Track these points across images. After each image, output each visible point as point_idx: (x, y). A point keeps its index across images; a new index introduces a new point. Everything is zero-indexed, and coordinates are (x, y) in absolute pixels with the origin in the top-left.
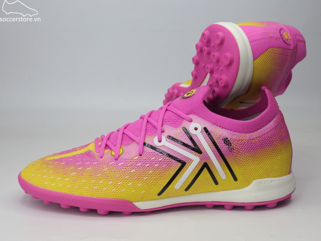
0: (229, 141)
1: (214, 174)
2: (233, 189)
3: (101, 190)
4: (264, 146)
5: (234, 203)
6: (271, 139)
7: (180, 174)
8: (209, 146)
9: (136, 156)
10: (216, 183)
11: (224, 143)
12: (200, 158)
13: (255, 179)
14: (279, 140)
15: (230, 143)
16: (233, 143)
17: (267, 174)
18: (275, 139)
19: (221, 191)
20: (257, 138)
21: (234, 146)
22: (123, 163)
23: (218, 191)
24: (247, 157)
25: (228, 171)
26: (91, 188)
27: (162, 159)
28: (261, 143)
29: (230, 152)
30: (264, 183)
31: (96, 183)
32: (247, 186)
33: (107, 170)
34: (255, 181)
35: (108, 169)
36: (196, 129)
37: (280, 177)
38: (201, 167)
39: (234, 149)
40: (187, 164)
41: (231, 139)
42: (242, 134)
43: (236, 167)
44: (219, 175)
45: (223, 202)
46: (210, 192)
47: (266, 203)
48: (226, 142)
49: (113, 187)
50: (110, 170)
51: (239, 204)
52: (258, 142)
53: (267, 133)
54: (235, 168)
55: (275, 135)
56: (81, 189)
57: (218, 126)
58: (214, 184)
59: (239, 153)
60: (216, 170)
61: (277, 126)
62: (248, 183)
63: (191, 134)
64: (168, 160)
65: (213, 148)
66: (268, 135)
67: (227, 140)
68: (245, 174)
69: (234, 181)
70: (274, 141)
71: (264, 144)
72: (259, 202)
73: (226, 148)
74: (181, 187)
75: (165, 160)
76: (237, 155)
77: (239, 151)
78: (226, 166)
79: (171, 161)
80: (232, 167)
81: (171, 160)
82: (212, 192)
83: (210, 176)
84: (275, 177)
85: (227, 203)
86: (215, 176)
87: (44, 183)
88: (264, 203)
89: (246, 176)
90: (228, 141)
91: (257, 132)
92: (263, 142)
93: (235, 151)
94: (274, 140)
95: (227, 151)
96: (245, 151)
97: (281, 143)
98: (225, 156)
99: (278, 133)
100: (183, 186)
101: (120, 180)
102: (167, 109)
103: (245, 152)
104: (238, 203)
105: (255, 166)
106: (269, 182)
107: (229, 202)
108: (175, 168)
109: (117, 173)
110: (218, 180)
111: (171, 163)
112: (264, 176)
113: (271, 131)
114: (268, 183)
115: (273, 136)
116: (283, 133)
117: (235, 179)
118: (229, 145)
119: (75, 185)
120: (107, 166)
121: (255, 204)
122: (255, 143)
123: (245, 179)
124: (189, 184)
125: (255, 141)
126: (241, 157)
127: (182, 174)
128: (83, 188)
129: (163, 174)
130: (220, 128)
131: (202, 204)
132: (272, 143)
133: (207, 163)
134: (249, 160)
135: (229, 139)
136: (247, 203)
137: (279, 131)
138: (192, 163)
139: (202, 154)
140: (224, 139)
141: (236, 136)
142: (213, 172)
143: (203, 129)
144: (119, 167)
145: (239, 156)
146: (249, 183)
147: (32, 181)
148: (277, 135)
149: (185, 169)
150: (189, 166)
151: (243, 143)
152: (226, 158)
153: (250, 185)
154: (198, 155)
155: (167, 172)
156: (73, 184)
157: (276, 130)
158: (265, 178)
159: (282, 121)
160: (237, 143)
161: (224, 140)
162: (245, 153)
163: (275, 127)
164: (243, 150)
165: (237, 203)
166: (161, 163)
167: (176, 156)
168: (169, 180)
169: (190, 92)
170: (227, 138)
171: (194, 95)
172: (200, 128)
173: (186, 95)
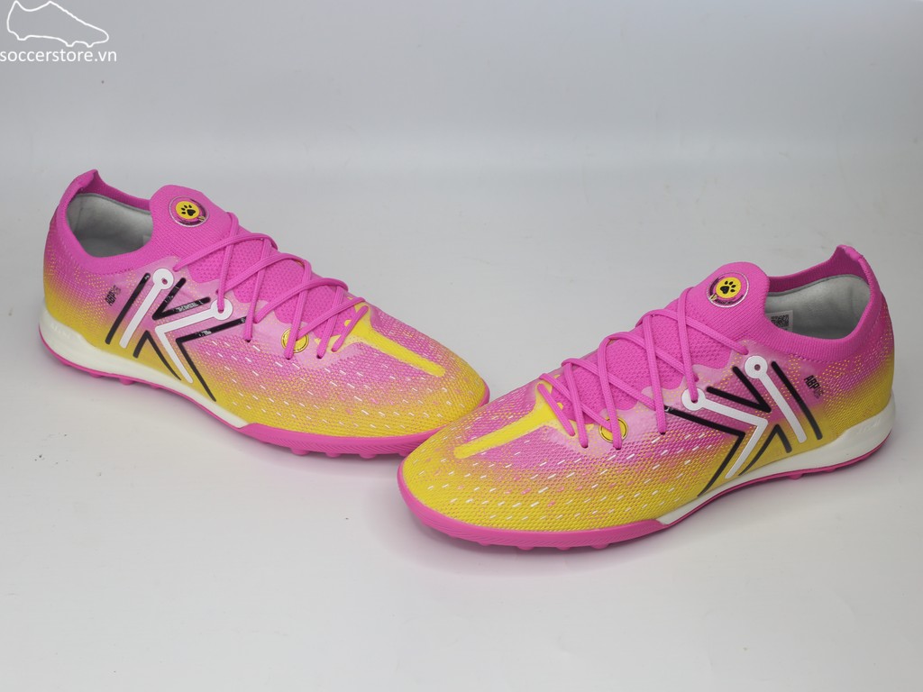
0: (816, 381)
3: (604, 513)
9: (656, 436)
10: (789, 450)
11: (808, 384)
12: (768, 420)
15: (818, 383)
16: (822, 382)
21: (824, 386)
22: (633, 455)
25: (811, 428)
26: (586, 514)
27: (703, 434)
31: (594, 501)
33: (606, 472)
35: (609, 471)
38: (769, 434)
39: (823, 393)
41: (818, 376)
49: (627, 504)
50: (613, 473)
56: (568, 519)
57: (794, 355)
63: (749, 379)
64: (714, 434)
65: (788, 397)
67: (812, 379)
73: (810, 394)
75: (710, 435)
76: (827, 400)
77: (831, 393)
78: (808, 422)
79: (719, 435)
86: (790, 441)
90: (814, 381)
93: (825, 396)
95: (812, 398)
98: (808, 406)
101: (637, 489)
108: (726, 446)
109: (627, 476)
111: (719, 438)
118: (815, 388)
120: (604, 464)
124: (748, 465)
128: (571, 516)
129: (708, 460)
130: (799, 359)
135: (815, 376)
138: (754, 431)
139: (771, 413)
140: (807, 379)
142: (788, 436)
143: (770, 366)
144: (627, 464)
145: (830, 400)
151: (838, 379)
154: (765, 416)
155: (715, 456)
160: (829, 382)
164: (838, 389)
166: (703, 443)
167: (727, 425)
168: (718, 467)
169: (728, 285)
170: (812, 376)
171: (742, 296)
172: (764, 365)
173: (720, 293)
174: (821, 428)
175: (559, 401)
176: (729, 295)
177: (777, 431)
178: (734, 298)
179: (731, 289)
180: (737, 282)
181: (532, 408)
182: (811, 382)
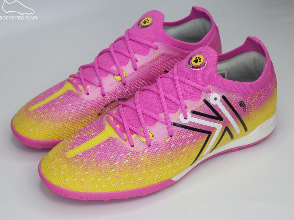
3: (145, 180)
7: (208, 143)
9: (168, 138)
10: (232, 138)
11: (240, 105)
15: (245, 104)
16: (246, 104)
21: (248, 106)
22: (157, 148)
26: (136, 181)
29: (244, 112)
31: (139, 174)
33: (144, 158)
35: (146, 157)
36: (216, 99)
38: (223, 131)
39: (247, 109)
49: (156, 174)
50: (148, 158)
56: (127, 184)
57: (233, 91)
64: (197, 134)
73: (241, 110)
75: (194, 135)
81: (199, 134)
86: (233, 134)
87: (85, 187)
90: (243, 104)
93: (248, 110)
95: (242, 112)
98: (241, 116)
101: (160, 165)
108: (203, 140)
109: (155, 159)
111: (199, 136)
118: (243, 107)
119: (119, 182)
120: (143, 154)
128: (128, 182)
130: (235, 93)
135: (244, 101)
138: (216, 130)
139: (223, 121)
140: (240, 103)
144: (155, 153)
147: (69, 187)
154: (221, 122)
156: (117, 182)
166: (192, 139)
167: (203, 129)
168: (199, 150)
169: (197, 59)
170: (242, 101)
171: (205, 64)
172: (219, 97)
173: (194, 63)
174: (247, 126)
175: (117, 124)
176: (199, 64)
177: (227, 129)
178: (201, 65)
179: (199, 60)
180: (201, 57)
181: (104, 129)
182: (242, 104)
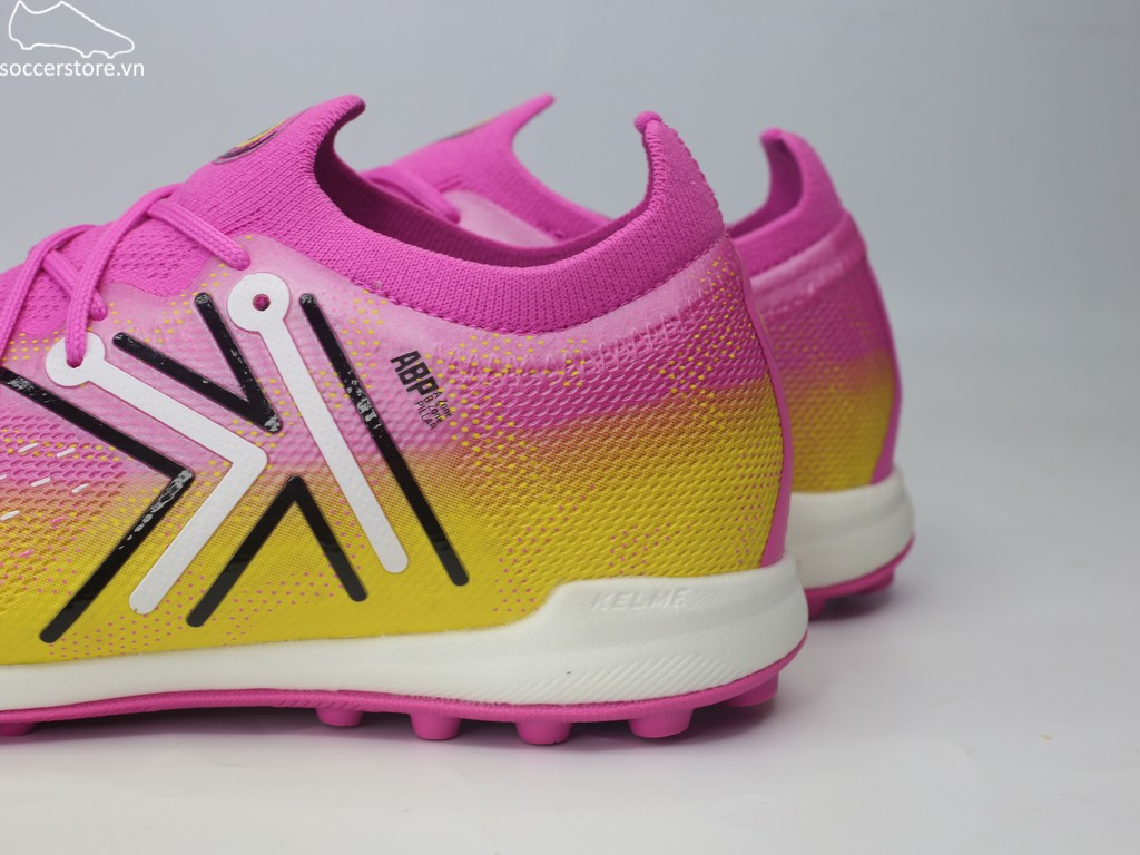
0: (427, 372)
1: (342, 541)
2: (450, 630)
4: (618, 406)
5: (458, 701)
6: (655, 372)
8: (322, 392)
10: (356, 591)
11: (402, 376)
12: (268, 454)
13: (563, 580)
14: (704, 382)
15: (432, 380)
16: (446, 380)
17: (631, 558)
18: (678, 372)
19: (389, 634)
20: (577, 359)
21: (453, 395)
23: (373, 636)
24: (522, 457)
25: (419, 529)
27: (72, 449)
28: (596, 385)
29: (427, 427)
30: (614, 604)
32: (524, 613)
34: (562, 592)
36: (262, 303)
37: (708, 575)
38: (271, 499)
39: (448, 413)
40: (201, 484)
41: (435, 358)
42: (496, 335)
43: (462, 506)
44: (365, 545)
45: (398, 697)
46: (330, 638)
47: (624, 708)
48: (408, 376)
51: (482, 709)
52: (579, 383)
53: (637, 339)
54: (453, 517)
55: (683, 351)
57: (373, 290)
58: (343, 594)
59: (476, 436)
60: (350, 519)
61: (695, 306)
62: (525, 601)
63: (233, 328)
64: (103, 458)
65: (338, 403)
66: (643, 348)
67: (416, 363)
68: (511, 551)
69: (450, 583)
70: (670, 383)
71: (613, 396)
72: (588, 705)
73: (406, 407)
74: (166, 599)
75: (90, 457)
76: (465, 444)
77: (476, 421)
78: (404, 500)
79: (119, 464)
80: (437, 508)
81: (116, 459)
82: (340, 638)
83: (320, 551)
84: (675, 574)
85: (420, 704)
86: (348, 551)
88: (613, 709)
89: (515, 561)
90: (420, 371)
91: (579, 328)
92: (608, 385)
93: (453, 424)
94: (672, 376)
95: (413, 422)
96: (511, 424)
97: (711, 395)
98: (401, 446)
99: (699, 342)
100: (173, 597)
102: (150, 212)
103: (509, 431)
104: (477, 704)
105: (561, 509)
106: (638, 600)
107: (428, 699)
108: (133, 500)
110: (364, 576)
111: (117, 471)
112: (612, 565)
113: (659, 328)
114: (632, 604)
115: (669, 354)
116: (731, 349)
117: (458, 575)
118: (422, 392)
121: (566, 712)
122: (567, 384)
123: (510, 575)
124: (207, 585)
125: (567, 378)
126: (486, 455)
127: (167, 534)
129: (72, 527)
130: (384, 301)
131: (289, 701)
132: (664, 392)
133: (307, 478)
134: (533, 476)
135: (426, 358)
136: (522, 706)
137: (705, 332)
138: (224, 474)
139: (281, 435)
140: (401, 359)
141: (463, 345)
142: (337, 530)
143: (296, 303)
145: (476, 449)
146: (532, 600)
148: (692, 352)
149: (189, 505)
150: (207, 494)
151: (498, 381)
152: (406, 456)
153: (536, 609)
154: (260, 440)
155: (94, 518)
157: (690, 326)
158: (621, 573)
159: (725, 286)
160: (469, 383)
161: (398, 364)
162: (511, 438)
163: (685, 314)
164: (500, 418)
165: (472, 703)
166: (67, 473)
167: (144, 439)
170: (417, 355)
172: (283, 299)
182: (413, 370)
